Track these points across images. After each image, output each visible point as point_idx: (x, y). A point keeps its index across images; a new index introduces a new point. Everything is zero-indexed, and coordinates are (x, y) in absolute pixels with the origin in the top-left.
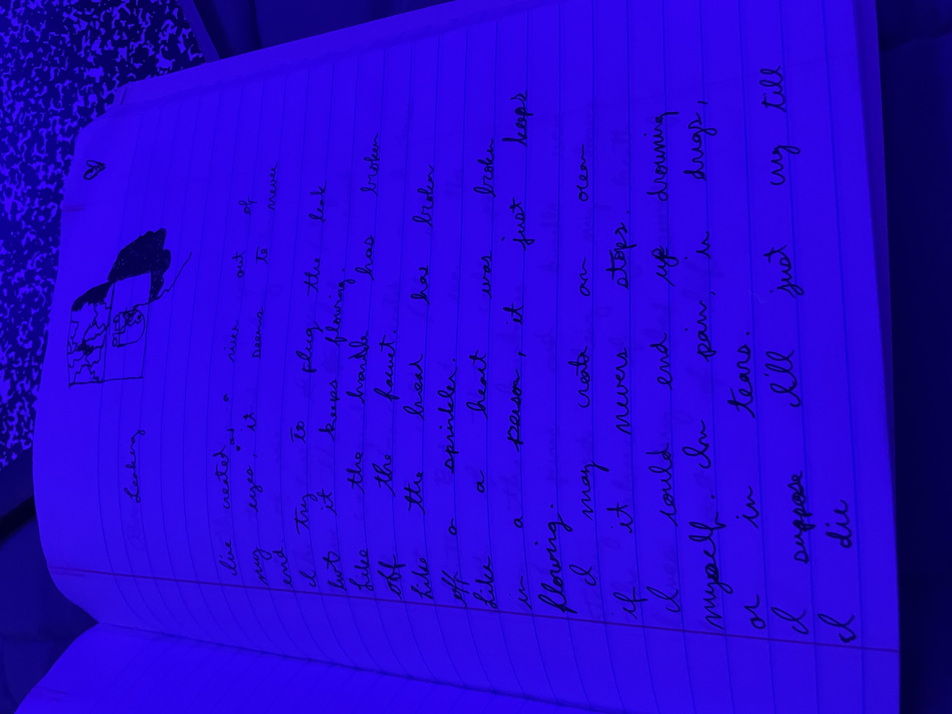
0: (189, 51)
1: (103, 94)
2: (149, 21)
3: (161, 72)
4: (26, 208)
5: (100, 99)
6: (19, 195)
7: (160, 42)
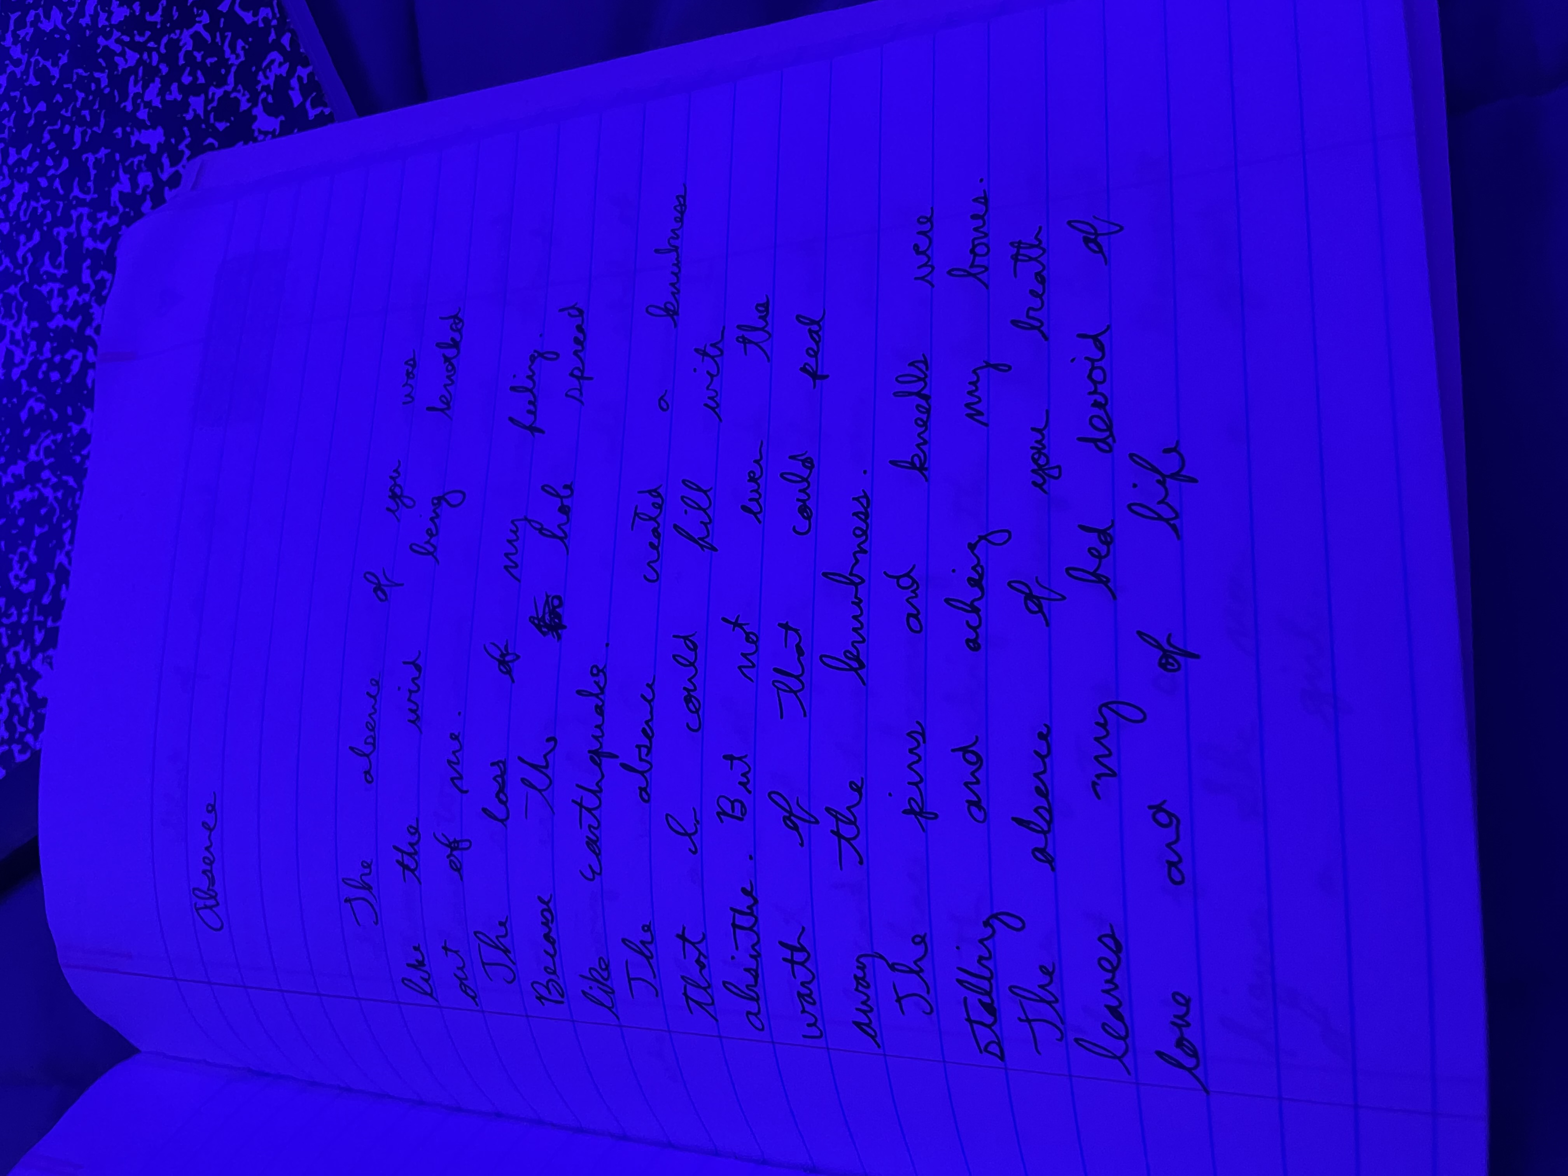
0: (308, 105)
1: (162, 170)
2: (242, 53)
3: (261, 137)
4: (28, 360)
5: (156, 179)
6: (18, 336)
7: (259, 88)
